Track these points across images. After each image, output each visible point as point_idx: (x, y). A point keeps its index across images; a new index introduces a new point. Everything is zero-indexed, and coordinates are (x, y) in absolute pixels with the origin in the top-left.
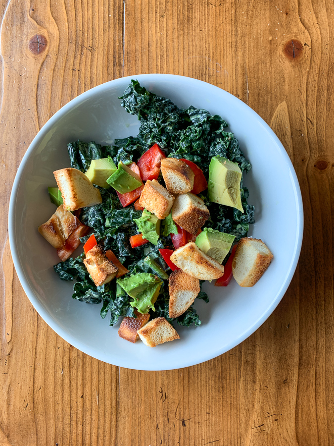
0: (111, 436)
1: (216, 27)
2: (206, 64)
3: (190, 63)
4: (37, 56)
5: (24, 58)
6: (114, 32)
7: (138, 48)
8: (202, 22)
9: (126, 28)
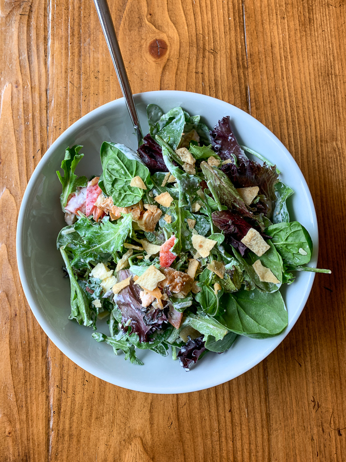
0: (264, 451)
1: (338, 27)
2: (331, 64)
3: (315, 64)
4: (157, 60)
5: (144, 63)
6: (235, 35)
7: (262, 49)
8: (324, 23)
9: (248, 30)
